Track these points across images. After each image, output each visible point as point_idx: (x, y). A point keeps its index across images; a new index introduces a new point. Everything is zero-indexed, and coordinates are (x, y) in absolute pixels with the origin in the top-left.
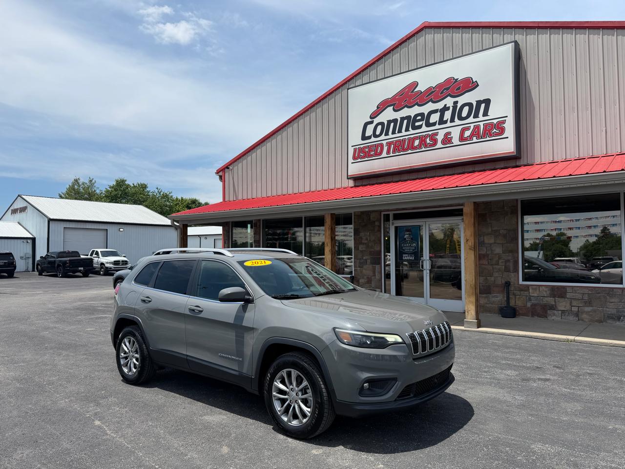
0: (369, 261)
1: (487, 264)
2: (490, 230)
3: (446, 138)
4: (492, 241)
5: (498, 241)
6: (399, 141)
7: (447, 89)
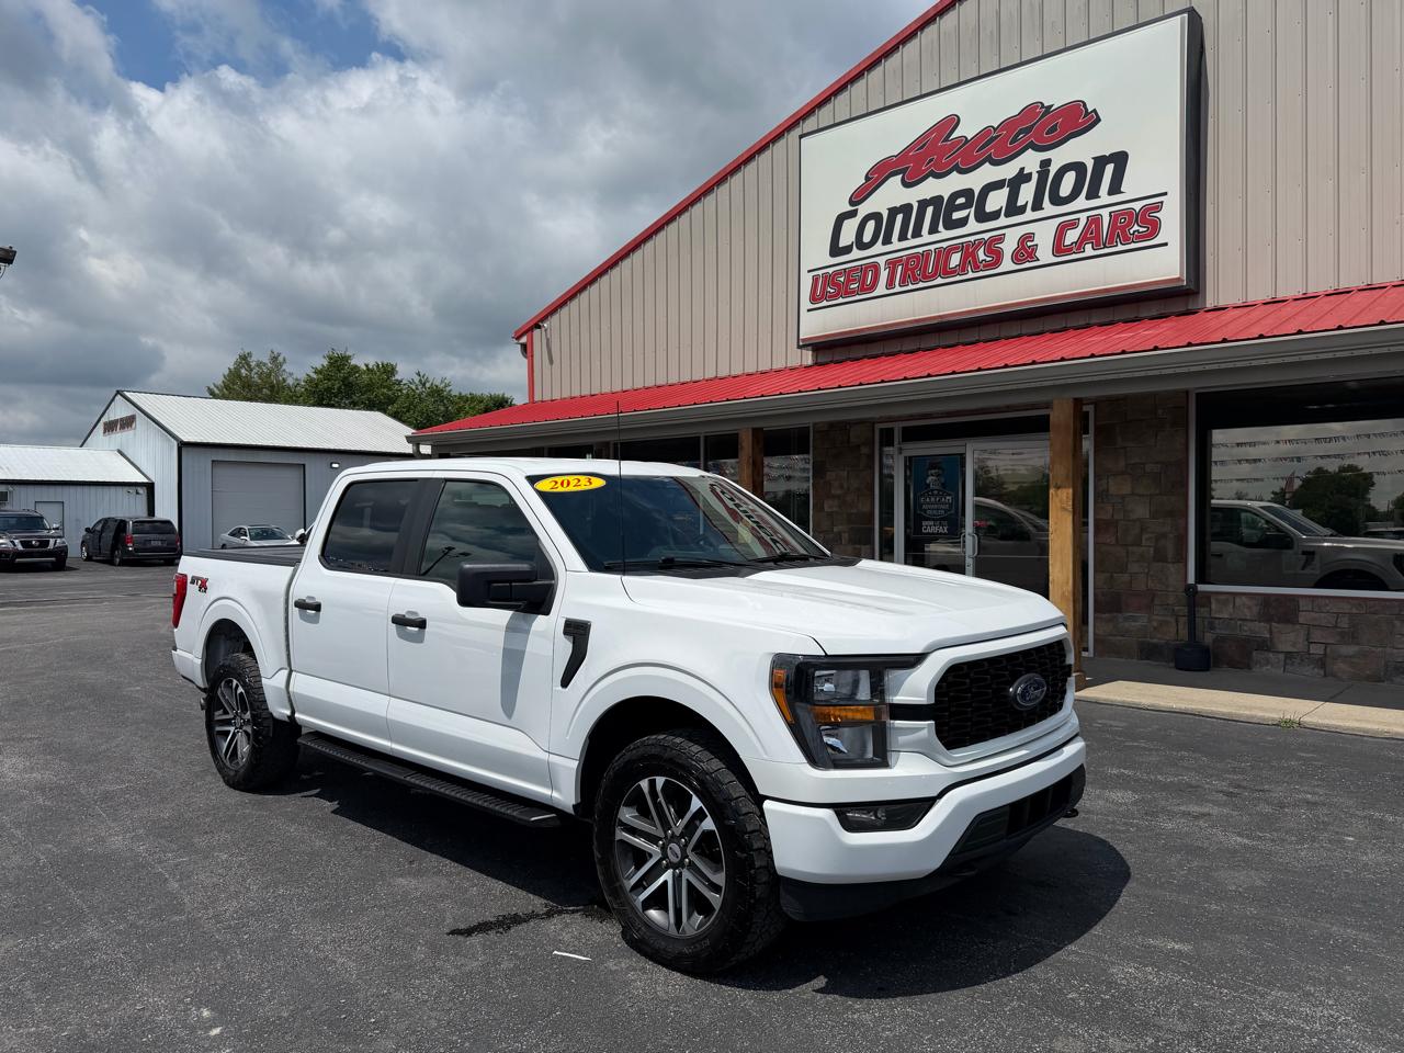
0: (845, 536)
1: (1114, 542)
2: (1122, 464)
3: (1023, 248)
4: (1127, 489)
5: (1140, 491)
6: (916, 256)
7: (1027, 130)
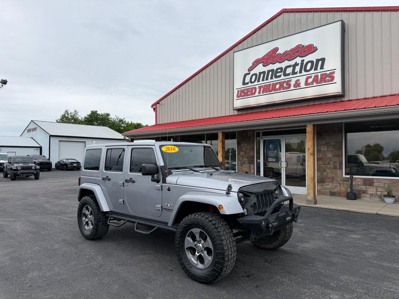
0: (246, 162)
2: (324, 142)
3: (297, 83)
4: (326, 149)
5: (330, 150)
6: (267, 85)
7: (297, 52)
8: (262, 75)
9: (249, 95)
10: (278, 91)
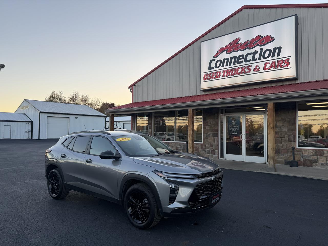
0: (211, 135)
2: (280, 118)
3: (256, 68)
4: (281, 124)
5: (285, 125)
6: (230, 70)
7: (257, 42)
8: (226, 61)
9: (214, 78)
10: (240, 75)
